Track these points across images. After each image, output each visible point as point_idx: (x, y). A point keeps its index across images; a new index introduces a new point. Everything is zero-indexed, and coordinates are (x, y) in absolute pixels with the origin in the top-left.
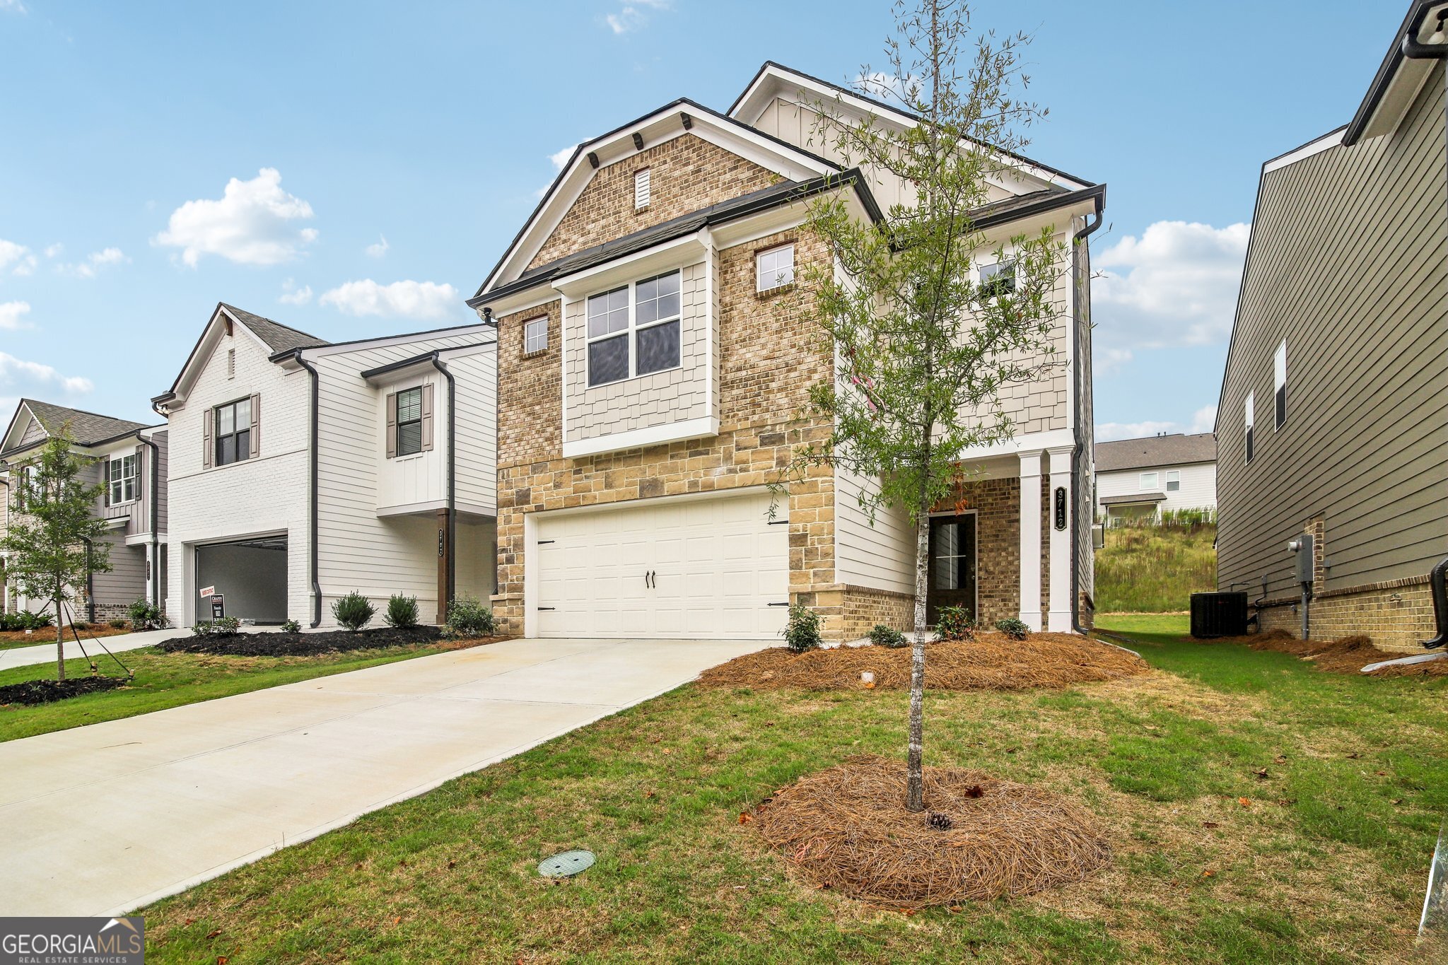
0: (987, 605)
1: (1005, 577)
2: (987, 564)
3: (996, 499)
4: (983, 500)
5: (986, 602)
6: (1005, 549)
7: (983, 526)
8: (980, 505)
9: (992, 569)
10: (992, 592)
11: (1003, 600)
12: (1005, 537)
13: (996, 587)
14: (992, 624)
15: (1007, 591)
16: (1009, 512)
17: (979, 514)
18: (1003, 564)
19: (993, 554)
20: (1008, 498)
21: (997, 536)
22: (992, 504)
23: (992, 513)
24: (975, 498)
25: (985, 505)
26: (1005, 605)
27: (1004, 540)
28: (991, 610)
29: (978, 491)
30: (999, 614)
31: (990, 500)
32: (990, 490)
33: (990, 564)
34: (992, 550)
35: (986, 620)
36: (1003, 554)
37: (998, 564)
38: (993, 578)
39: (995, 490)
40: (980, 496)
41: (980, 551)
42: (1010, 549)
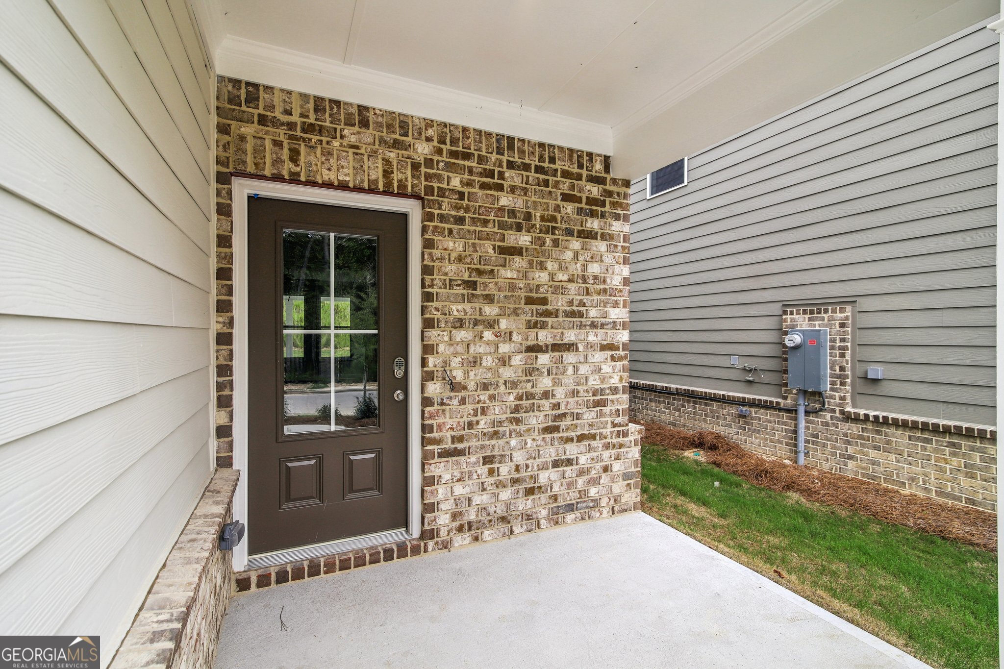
0: (447, 477)
1: (492, 397)
2: (446, 363)
3: (469, 184)
4: (439, 178)
5: (441, 469)
6: (491, 324)
7: (437, 253)
8: (429, 190)
9: (459, 375)
10: (461, 439)
11: (487, 460)
12: (492, 289)
13: (470, 425)
14: (460, 529)
15: (496, 435)
16: (502, 226)
17: (428, 217)
18: (488, 361)
19: (461, 335)
20: (500, 188)
21: (472, 285)
22: (461, 196)
23: (460, 220)
24: (415, 167)
25: (442, 192)
26: (491, 472)
27: (489, 299)
28: (459, 490)
29: (423, 149)
30: (477, 500)
31: (456, 182)
32: (453, 154)
33: (455, 362)
34: (460, 324)
35: (443, 520)
36: (488, 335)
37: (475, 362)
38: (463, 402)
39: (467, 156)
40: (429, 163)
41: (428, 324)
42: (504, 324)
